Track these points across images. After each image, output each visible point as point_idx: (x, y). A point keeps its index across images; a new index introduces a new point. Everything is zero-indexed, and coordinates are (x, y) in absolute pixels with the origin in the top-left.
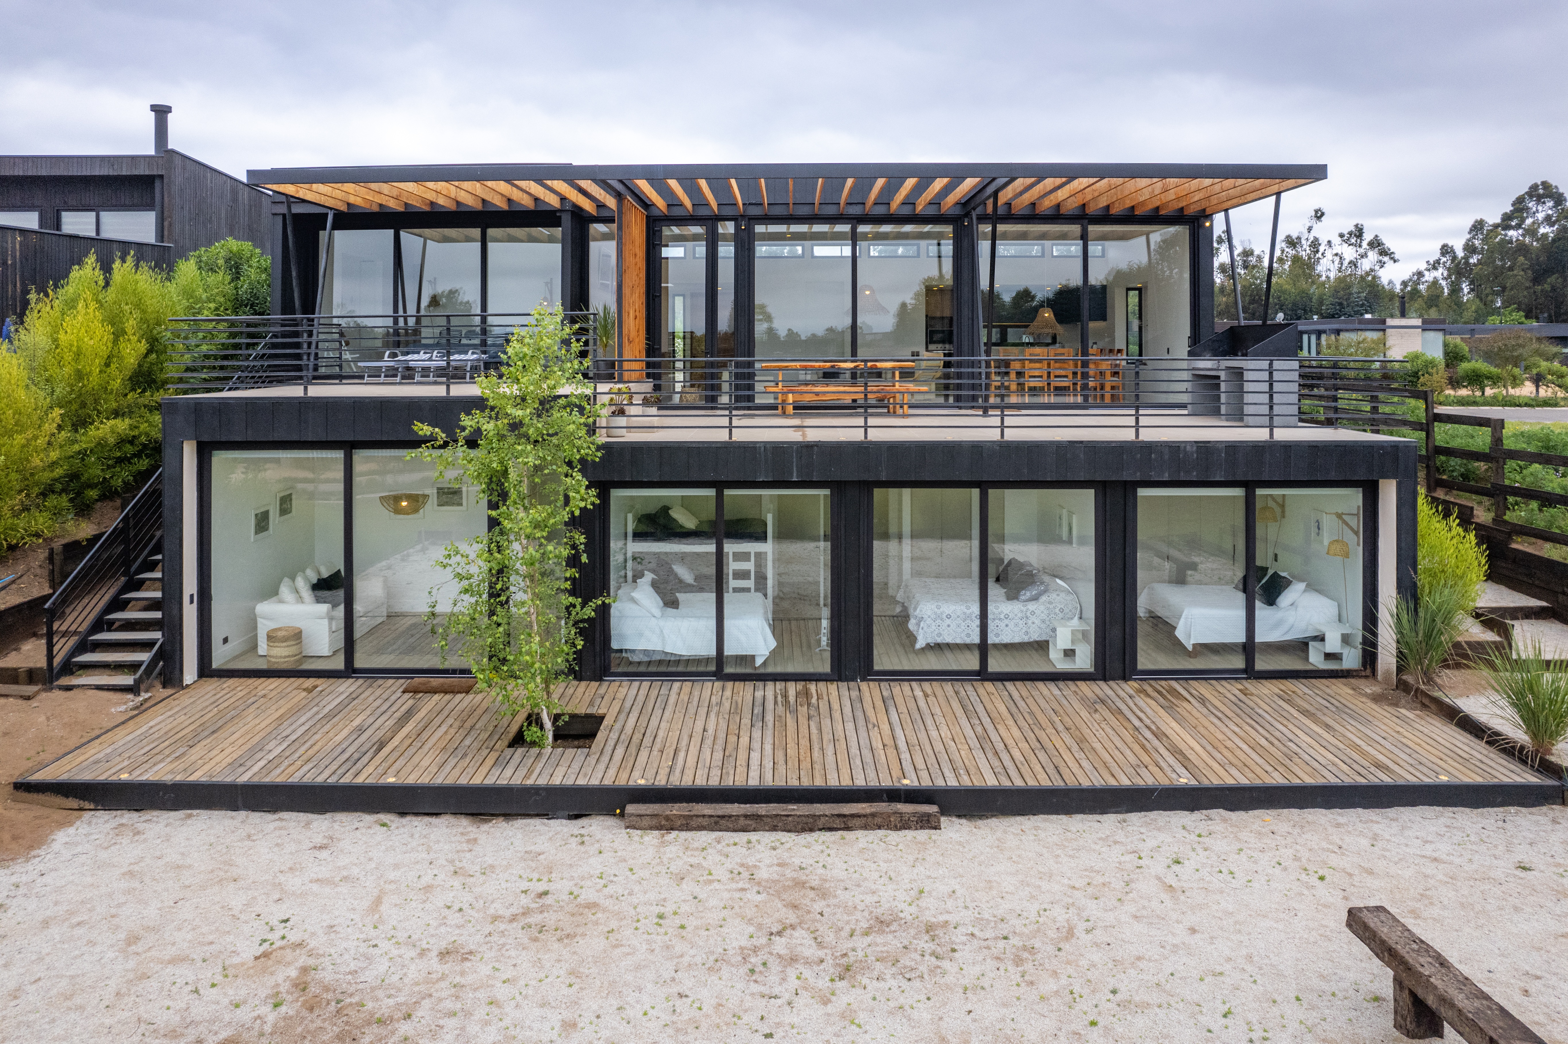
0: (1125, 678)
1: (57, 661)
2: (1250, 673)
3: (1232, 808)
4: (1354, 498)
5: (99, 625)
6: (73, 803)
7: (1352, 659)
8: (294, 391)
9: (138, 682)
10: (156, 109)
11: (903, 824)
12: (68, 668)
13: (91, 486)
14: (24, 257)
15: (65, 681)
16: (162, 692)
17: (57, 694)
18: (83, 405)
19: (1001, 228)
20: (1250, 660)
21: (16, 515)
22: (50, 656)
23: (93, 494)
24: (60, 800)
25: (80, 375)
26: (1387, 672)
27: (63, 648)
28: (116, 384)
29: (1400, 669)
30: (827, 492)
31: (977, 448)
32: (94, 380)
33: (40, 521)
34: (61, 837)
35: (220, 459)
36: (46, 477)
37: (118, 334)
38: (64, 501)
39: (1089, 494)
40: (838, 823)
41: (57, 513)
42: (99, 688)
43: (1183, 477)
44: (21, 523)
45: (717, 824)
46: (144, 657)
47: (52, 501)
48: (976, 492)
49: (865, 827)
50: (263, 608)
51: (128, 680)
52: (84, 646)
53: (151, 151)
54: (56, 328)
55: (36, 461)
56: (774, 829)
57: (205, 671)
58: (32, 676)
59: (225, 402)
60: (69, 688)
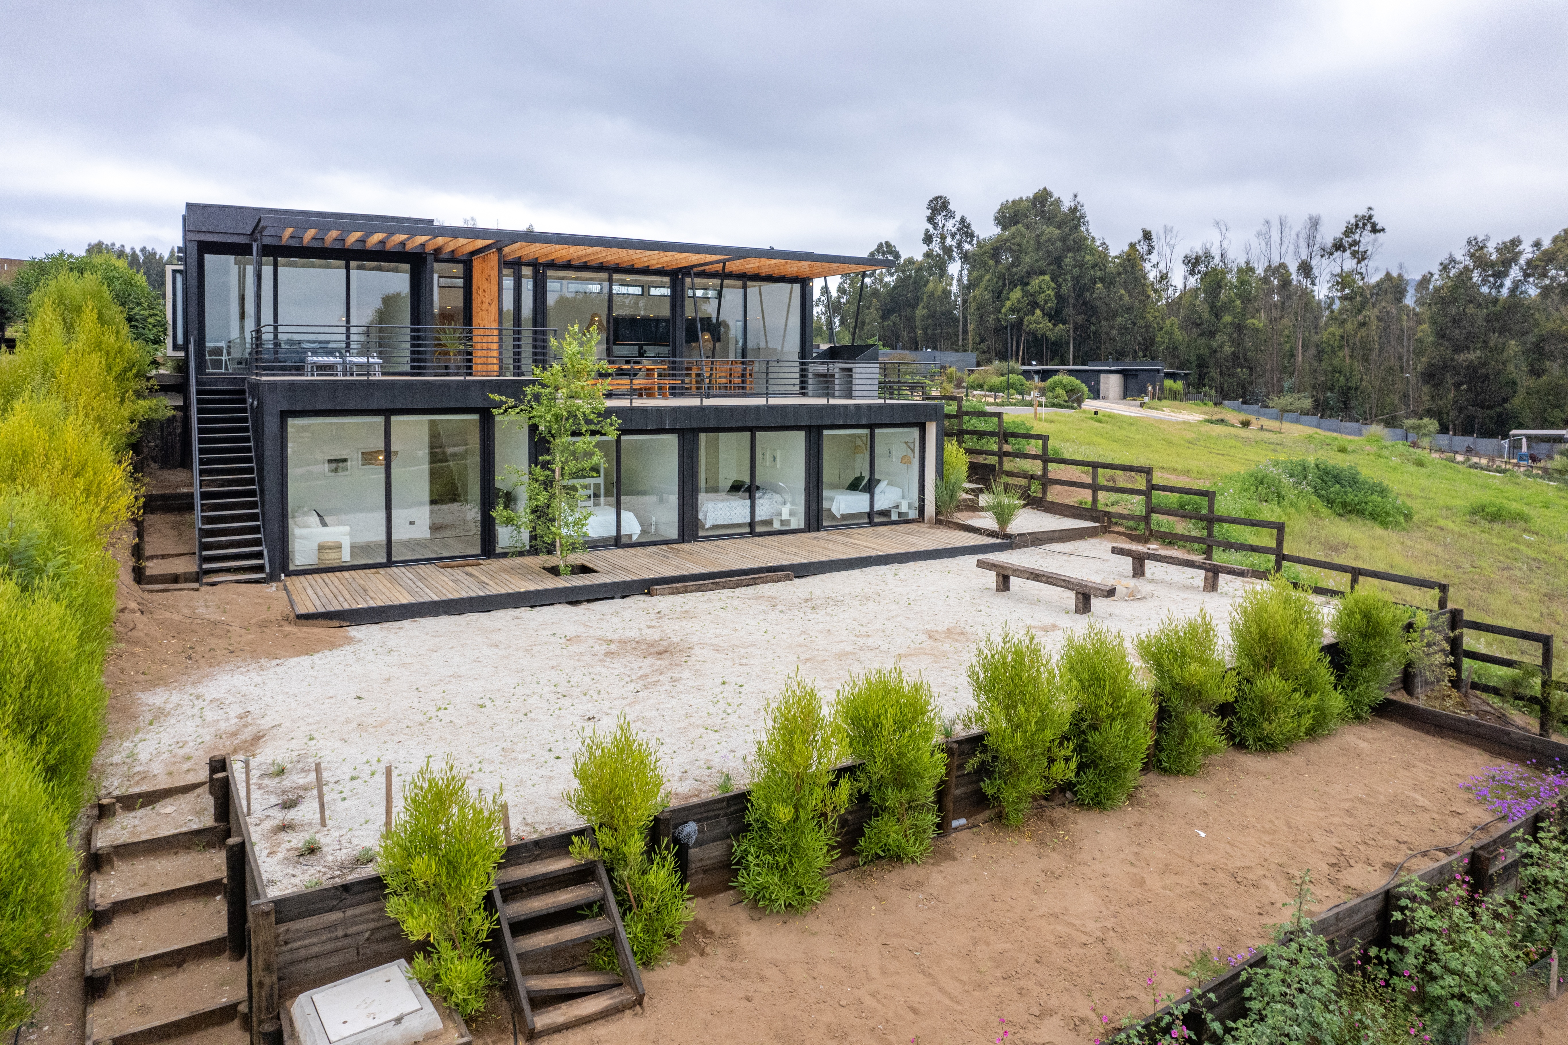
0: (818, 530)
1: (196, 568)
2: (873, 523)
3: (900, 562)
4: (915, 432)
6: (336, 623)
7: (913, 514)
11: (779, 580)
15: (207, 580)
19: (726, 282)
20: (872, 519)
24: (326, 622)
26: (931, 518)
29: (937, 514)
35: (292, 424)
39: (802, 435)
40: (752, 582)
42: (237, 582)
43: (849, 422)
45: (698, 589)
48: (748, 434)
50: (300, 532)
51: (257, 576)
52: (203, 559)
56: (724, 588)
57: (287, 572)
60: (214, 584)
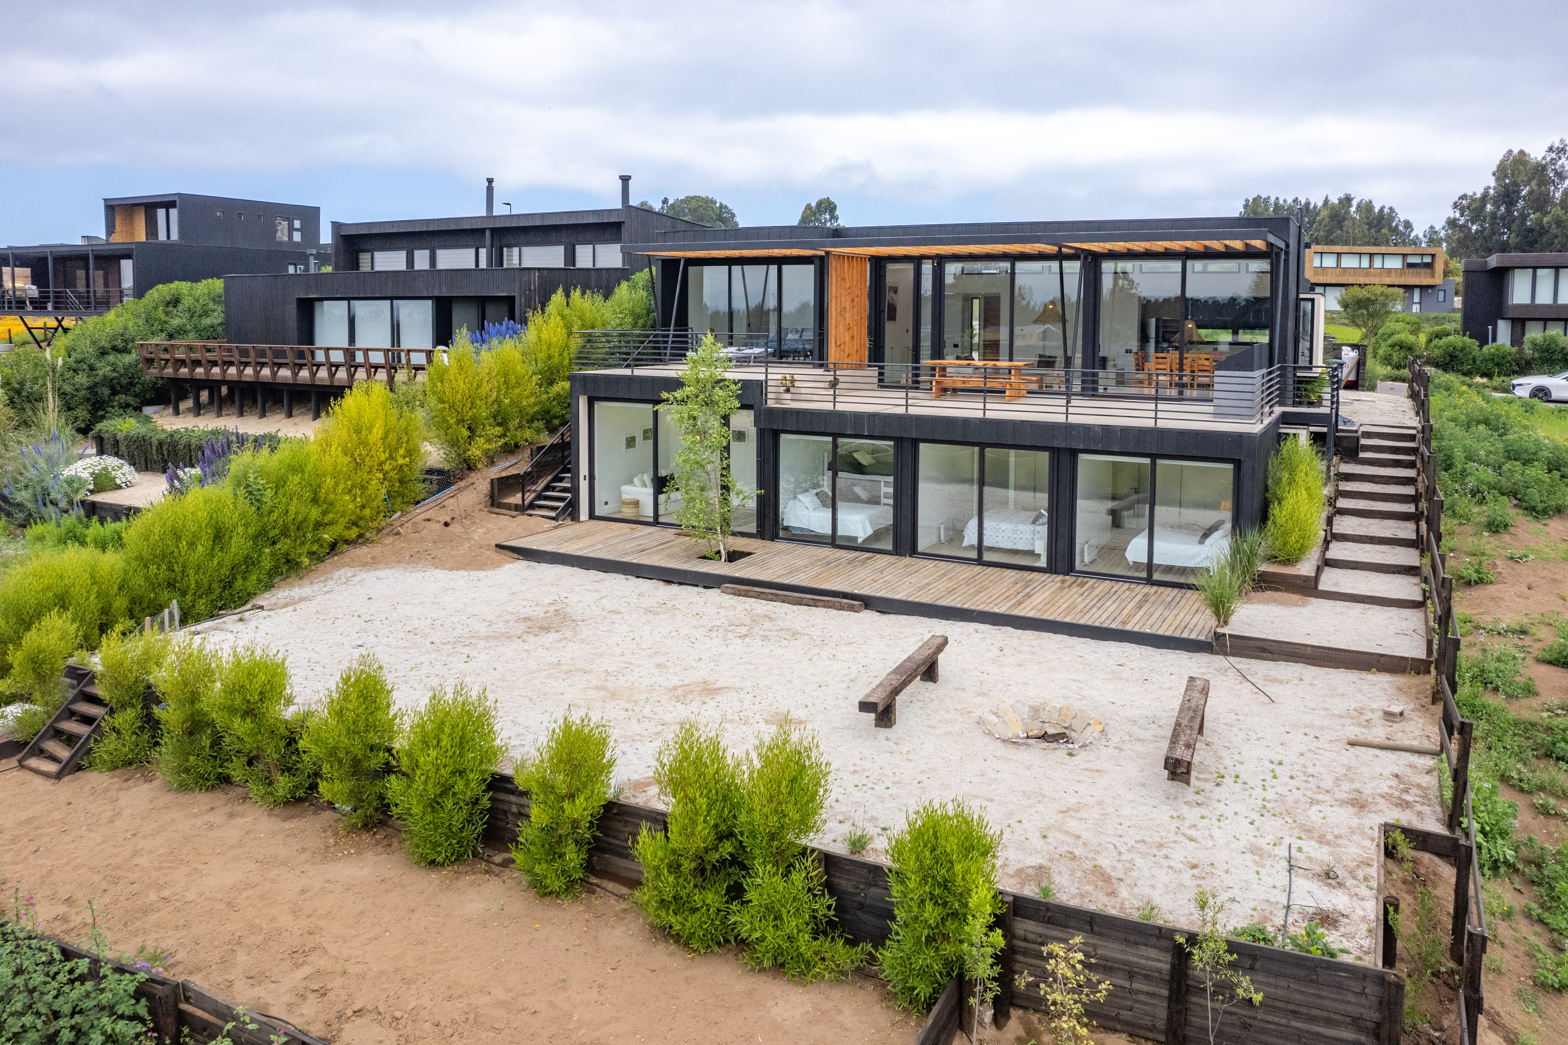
1: (526, 502)
2: (1150, 581)
5: (547, 488)
6: (516, 556)
8: (627, 372)
9: (558, 515)
10: (621, 177)
11: (841, 608)
12: (532, 506)
13: (556, 417)
14: (540, 285)
15: (530, 512)
16: (569, 521)
17: (526, 517)
18: (552, 373)
20: (1150, 574)
21: (516, 430)
22: (523, 500)
23: (556, 422)
24: (511, 554)
25: (550, 357)
27: (529, 497)
28: (566, 362)
30: (892, 443)
31: (966, 421)
32: (556, 360)
33: (528, 434)
34: (508, 566)
35: (598, 406)
36: (531, 411)
37: (570, 334)
38: (541, 424)
39: (1046, 455)
41: (538, 431)
42: (543, 516)
44: (519, 434)
46: (562, 504)
47: (536, 424)
48: (976, 449)
49: (824, 607)
50: (624, 488)
51: (553, 514)
52: (539, 497)
53: (619, 206)
54: (539, 331)
55: (525, 403)
57: (592, 516)
58: (517, 508)
59: (596, 376)
60: (531, 515)
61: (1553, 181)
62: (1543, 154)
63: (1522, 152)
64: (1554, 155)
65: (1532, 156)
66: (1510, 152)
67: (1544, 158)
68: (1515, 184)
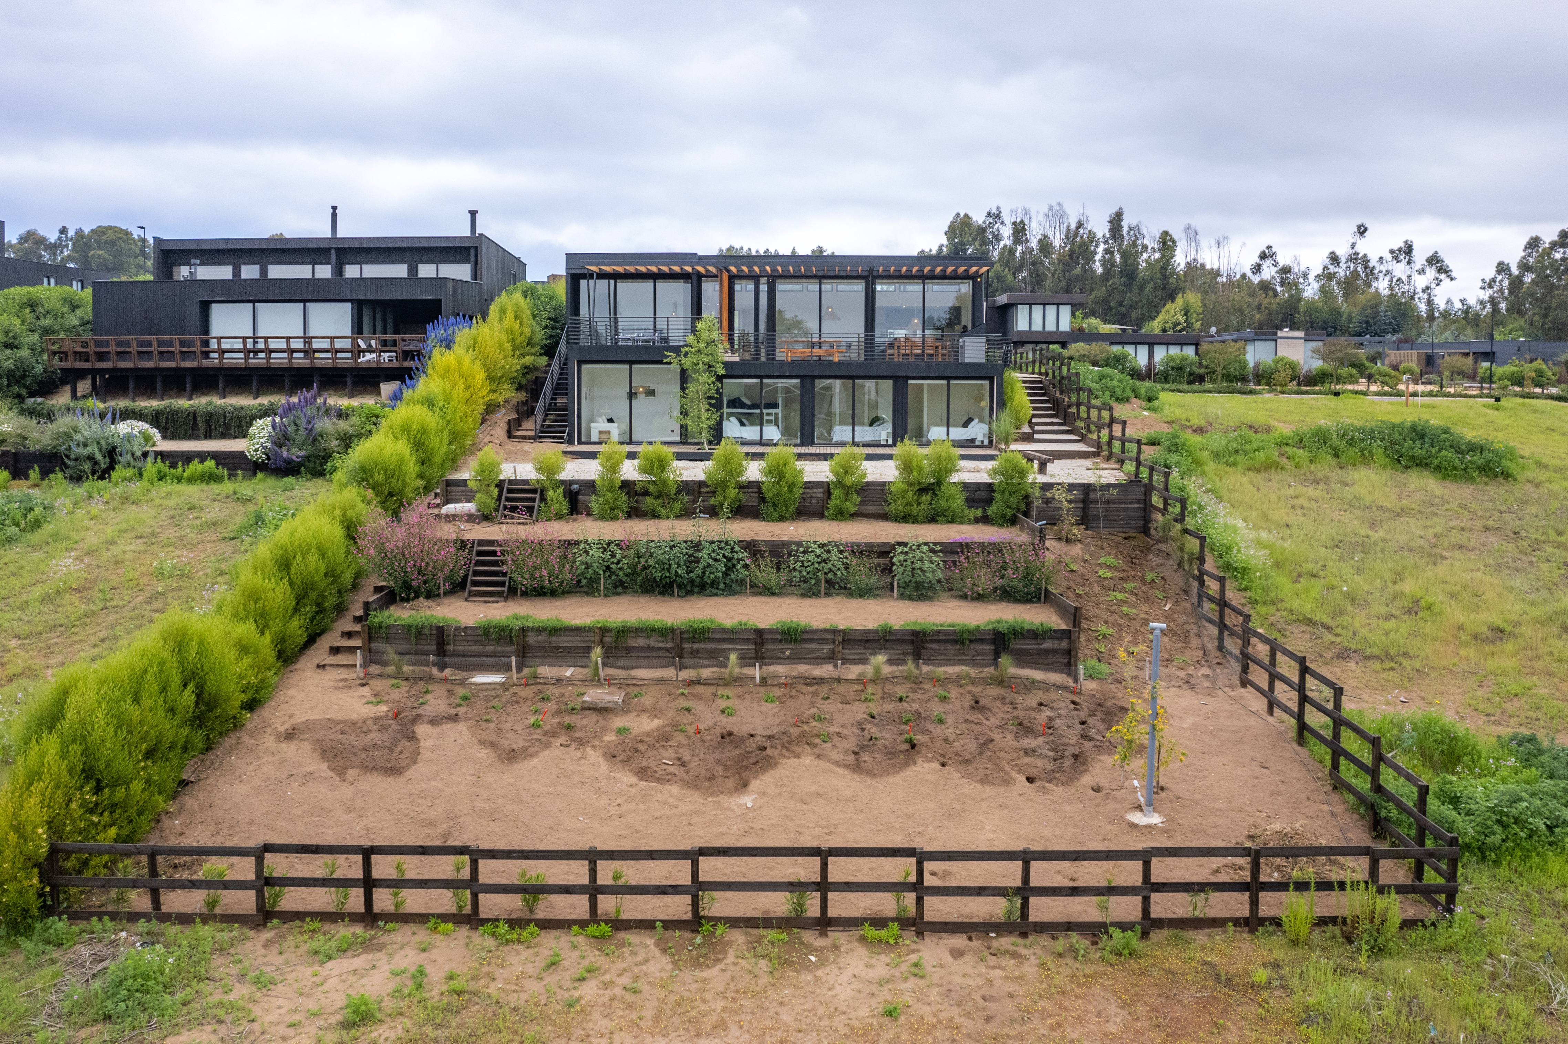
5: (543, 426)
7: (986, 442)
12: (538, 437)
30: (799, 381)
35: (584, 367)
42: (551, 442)
46: (564, 435)
51: (560, 440)
52: (540, 432)
58: (530, 438)
60: (541, 442)
61: (991, 243)
62: (984, 218)
63: (966, 215)
64: (991, 220)
65: (974, 219)
66: (958, 214)
67: (984, 222)
68: (962, 243)
